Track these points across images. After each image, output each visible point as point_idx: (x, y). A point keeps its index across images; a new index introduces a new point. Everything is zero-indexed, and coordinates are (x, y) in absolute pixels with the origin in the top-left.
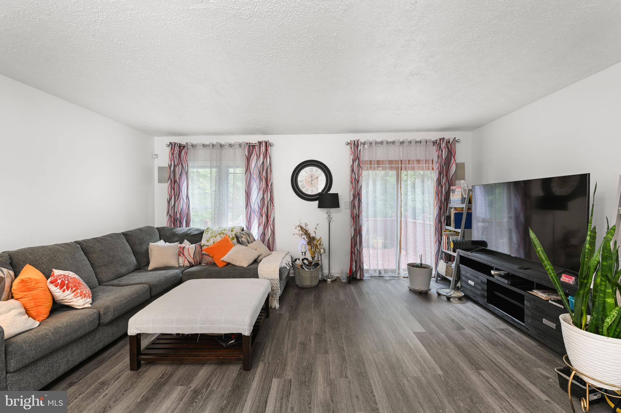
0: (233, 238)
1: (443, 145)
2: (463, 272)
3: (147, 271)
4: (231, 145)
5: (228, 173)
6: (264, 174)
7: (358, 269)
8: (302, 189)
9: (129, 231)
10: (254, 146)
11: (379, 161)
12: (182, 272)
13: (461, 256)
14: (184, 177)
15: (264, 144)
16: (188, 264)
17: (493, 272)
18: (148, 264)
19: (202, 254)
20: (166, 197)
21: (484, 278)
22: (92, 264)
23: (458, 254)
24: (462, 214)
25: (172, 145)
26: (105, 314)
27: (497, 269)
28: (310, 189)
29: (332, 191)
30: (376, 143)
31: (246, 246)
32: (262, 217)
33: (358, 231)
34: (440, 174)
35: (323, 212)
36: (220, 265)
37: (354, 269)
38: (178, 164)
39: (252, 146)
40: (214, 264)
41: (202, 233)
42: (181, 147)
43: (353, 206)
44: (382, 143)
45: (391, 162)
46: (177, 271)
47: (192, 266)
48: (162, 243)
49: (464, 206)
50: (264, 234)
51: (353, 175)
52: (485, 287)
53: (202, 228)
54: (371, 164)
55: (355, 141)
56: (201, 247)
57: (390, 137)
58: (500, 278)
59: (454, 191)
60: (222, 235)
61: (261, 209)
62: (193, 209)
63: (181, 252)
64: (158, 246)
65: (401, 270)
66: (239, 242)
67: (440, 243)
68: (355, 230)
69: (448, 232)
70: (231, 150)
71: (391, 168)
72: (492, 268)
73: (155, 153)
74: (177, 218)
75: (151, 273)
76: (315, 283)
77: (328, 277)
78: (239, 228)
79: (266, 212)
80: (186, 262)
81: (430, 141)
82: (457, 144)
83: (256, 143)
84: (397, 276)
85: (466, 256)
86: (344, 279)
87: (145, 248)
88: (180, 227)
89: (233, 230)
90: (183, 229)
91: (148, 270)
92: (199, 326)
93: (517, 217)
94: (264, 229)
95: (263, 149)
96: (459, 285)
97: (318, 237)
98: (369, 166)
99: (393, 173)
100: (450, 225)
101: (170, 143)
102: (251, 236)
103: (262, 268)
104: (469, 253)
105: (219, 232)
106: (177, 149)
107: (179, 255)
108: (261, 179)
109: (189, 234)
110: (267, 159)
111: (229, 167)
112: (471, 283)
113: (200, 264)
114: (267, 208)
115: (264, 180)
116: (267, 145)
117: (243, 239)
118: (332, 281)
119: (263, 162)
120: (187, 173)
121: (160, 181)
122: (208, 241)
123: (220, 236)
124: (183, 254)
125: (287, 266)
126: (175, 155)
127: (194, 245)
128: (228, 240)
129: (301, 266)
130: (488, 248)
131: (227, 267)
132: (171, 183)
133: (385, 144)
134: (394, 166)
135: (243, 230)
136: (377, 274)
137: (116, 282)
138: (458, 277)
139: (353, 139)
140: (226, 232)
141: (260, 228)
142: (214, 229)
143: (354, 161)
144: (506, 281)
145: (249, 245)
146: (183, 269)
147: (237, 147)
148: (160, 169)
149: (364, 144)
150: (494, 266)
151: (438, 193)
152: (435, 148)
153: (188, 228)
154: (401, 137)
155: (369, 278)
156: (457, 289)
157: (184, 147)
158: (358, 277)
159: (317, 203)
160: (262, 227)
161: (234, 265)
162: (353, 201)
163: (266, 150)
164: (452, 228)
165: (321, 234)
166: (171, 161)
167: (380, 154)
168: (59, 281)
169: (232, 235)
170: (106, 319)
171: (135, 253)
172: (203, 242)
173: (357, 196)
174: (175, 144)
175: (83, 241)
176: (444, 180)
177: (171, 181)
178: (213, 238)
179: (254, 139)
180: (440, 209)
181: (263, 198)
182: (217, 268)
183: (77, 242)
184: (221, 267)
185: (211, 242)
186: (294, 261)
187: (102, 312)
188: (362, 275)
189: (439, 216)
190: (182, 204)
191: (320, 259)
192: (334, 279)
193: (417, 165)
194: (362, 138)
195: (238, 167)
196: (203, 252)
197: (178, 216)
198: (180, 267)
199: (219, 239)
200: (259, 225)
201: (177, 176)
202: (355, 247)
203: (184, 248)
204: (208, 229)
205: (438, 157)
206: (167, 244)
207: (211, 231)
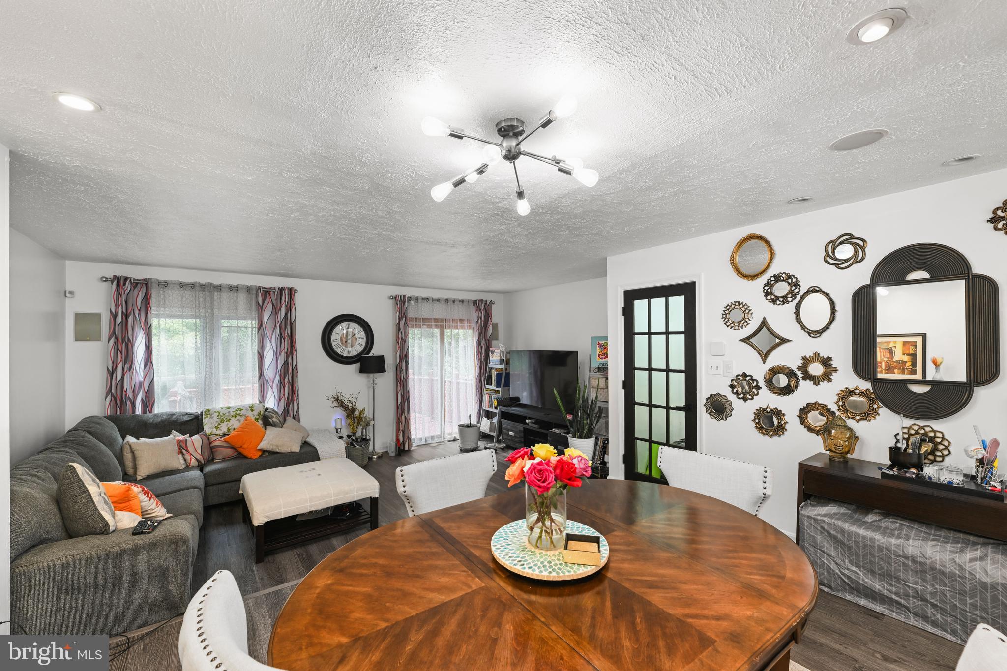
0: (256, 420)
1: (482, 307)
2: (504, 426)
4: (231, 288)
7: (405, 439)
8: (336, 350)
10: (272, 291)
11: (425, 318)
13: (502, 412)
14: (141, 330)
15: (287, 291)
17: (527, 421)
18: (136, 470)
19: (212, 447)
21: (520, 427)
23: (500, 410)
24: (501, 374)
25: (120, 281)
27: (530, 419)
28: (347, 349)
29: (375, 352)
30: (422, 299)
32: (284, 388)
35: (365, 378)
36: (254, 456)
37: (401, 440)
41: (200, 418)
42: (137, 285)
43: (399, 369)
44: (427, 299)
45: (436, 320)
47: (202, 465)
49: (503, 367)
50: (286, 411)
51: (399, 334)
52: (522, 434)
54: (417, 321)
55: (401, 297)
56: (208, 437)
57: (435, 294)
58: (533, 425)
59: (493, 352)
60: (238, 417)
61: (282, 377)
63: (182, 448)
65: (446, 435)
66: (269, 424)
67: (481, 402)
68: (403, 396)
69: (489, 392)
71: (436, 327)
72: (526, 418)
73: (68, 288)
77: (373, 454)
78: (261, 408)
81: (471, 300)
82: (493, 305)
83: (274, 288)
84: (443, 440)
85: (506, 411)
86: (392, 452)
91: (136, 480)
93: (536, 373)
95: (285, 297)
96: (501, 438)
97: (359, 408)
98: (415, 323)
99: (437, 331)
100: (491, 385)
104: (509, 408)
105: (233, 414)
106: (128, 287)
107: (184, 453)
108: (282, 338)
109: (172, 422)
110: (291, 312)
111: (222, 318)
112: (511, 433)
115: (286, 339)
116: (292, 292)
117: (274, 419)
118: (378, 457)
119: (286, 315)
121: (79, 338)
122: (217, 428)
123: (237, 419)
124: (187, 451)
127: (196, 437)
128: (251, 423)
130: (521, 402)
131: (269, 457)
132: (116, 343)
133: (431, 301)
134: (437, 324)
135: (267, 407)
136: (423, 442)
138: (500, 431)
140: (243, 412)
141: (280, 403)
143: (400, 319)
144: (536, 426)
145: (284, 426)
149: (411, 300)
150: (528, 416)
151: (479, 353)
152: (474, 308)
155: (416, 448)
156: (499, 441)
158: (406, 449)
161: (282, 453)
162: (400, 364)
163: (291, 300)
164: (493, 387)
166: (117, 307)
167: (426, 311)
169: (253, 415)
172: (208, 429)
173: (404, 357)
174: (126, 279)
176: (483, 342)
177: (117, 338)
178: (225, 423)
180: (480, 368)
184: (256, 459)
185: (222, 429)
188: (410, 445)
189: (480, 375)
192: (379, 455)
193: (460, 324)
200: (280, 399)
204: (208, 411)
205: (478, 318)
207: (217, 414)
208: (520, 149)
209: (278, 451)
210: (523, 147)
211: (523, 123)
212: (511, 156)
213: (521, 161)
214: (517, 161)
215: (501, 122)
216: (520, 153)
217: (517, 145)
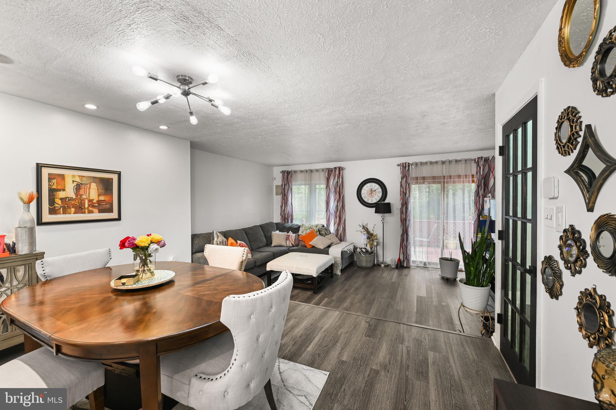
0: (317, 232)
1: (481, 163)
3: (271, 246)
4: (317, 170)
5: (315, 189)
6: (338, 189)
7: (405, 259)
8: (364, 199)
9: (262, 225)
10: (332, 171)
11: (425, 177)
12: (288, 249)
14: (290, 191)
15: (338, 169)
16: (291, 245)
18: (271, 243)
19: (299, 240)
20: (280, 204)
22: (249, 241)
25: (283, 172)
26: (257, 261)
28: (370, 199)
29: (386, 201)
30: (421, 163)
31: (325, 237)
32: (337, 218)
33: (405, 230)
34: (478, 186)
35: (379, 216)
36: (309, 247)
37: (402, 259)
38: (286, 184)
39: (331, 170)
40: (306, 246)
41: (299, 227)
42: (288, 173)
43: (402, 212)
44: (426, 163)
46: (286, 248)
47: (293, 246)
48: (278, 232)
50: (337, 230)
51: (402, 189)
53: (299, 223)
54: (417, 180)
55: (403, 163)
56: (299, 236)
60: (310, 229)
61: (336, 213)
62: (295, 211)
63: (288, 238)
64: (276, 234)
66: (320, 234)
68: (403, 230)
70: (317, 173)
73: (274, 177)
74: (286, 217)
75: (273, 248)
76: (370, 265)
77: (382, 263)
78: (321, 225)
79: (339, 215)
80: (290, 244)
81: (469, 160)
83: (333, 168)
86: (393, 265)
87: (270, 234)
88: (287, 223)
89: (317, 226)
90: (290, 224)
92: (294, 270)
94: (338, 227)
95: (337, 172)
97: (375, 234)
99: (438, 186)
101: (282, 171)
102: (328, 231)
103: (331, 250)
105: (309, 227)
106: (286, 174)
107: (287, 240)
108: (336, 193)
109: (292, 228)
110: (340, 179)
111: (316, 184)
113: (298, 246)
114: (340, 213)
115: (338, 193)
116: (340, 169)
117: (323, 232)
119: (337, 181)
120: (291, 189)
121: (277, 194)
122: (302, 232)
124: (289, 239)
125: (348, 251)
126: (285, 178)
127: (295, 234)
128: (314, 233)
129: (360, 252)
131: (312, 248)
132: (282, 196)
133: (429, 164)
134: (437, 180)
135: (323, 226)
137: (258, 250)
139: (402, 162)
140: (313, 227)
141: (335, 226)
142: (307, 225)
143: (402, 178)
145: (326, 236)
146: (288, 248)
147: (321, 171)
148: (277, 186)
149: (412, 165)
151: (476, 203)
152: (473, 165)
153: (292, 224)
154: (444, 158)
155: (415, 267)
157: (290, 173)
158: (405, 265)
159: (374, 209)
160: (336, 225)
161: (316, 248)
162: (402, 209)
163: (339, 173)
165: (378, 232)
166: (283, 182)
167: (426, 172)
168: (241, 245)
169: (316, 229)
170: (258, 264)
171: (266, 237)
172: (300, 233)
173: (405, 204)
174: (285, 171)
175: (245, 228)
177: (283, 194)
178: (305, 231)
179: (332, 165)
181: (337, 206)
182: (306, 248)
183: (243, 229)
184: (309, 248)
185: (304, 233)
186: (355, 248)
187: (256, 261)
188: (409, 264)
190: (289, 208)
191: (375, 250)
192: (386, 265)
193: (458, 180)
194: (410, 160)
195: (321, 184)
196: (300, 239)
197: (286, 216)
198: (287, 246)
199: (308, 231)
200: (335, 224)
201: (286, 191)
202: (403, 243)
203: (289, 235)
204: (303, 225)
206: (281, 233)
207: (305, 226)
208: (190, 91)
209: (316, 246)
210: (192, 90)
211: (191, 79)
212: (186, 94)
213: (190, 97)
214: (188, 97)
215: (179, 76)
216: (190, 93)
217: (188, 89)
